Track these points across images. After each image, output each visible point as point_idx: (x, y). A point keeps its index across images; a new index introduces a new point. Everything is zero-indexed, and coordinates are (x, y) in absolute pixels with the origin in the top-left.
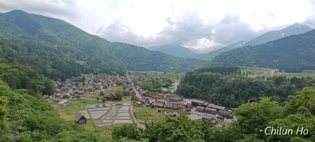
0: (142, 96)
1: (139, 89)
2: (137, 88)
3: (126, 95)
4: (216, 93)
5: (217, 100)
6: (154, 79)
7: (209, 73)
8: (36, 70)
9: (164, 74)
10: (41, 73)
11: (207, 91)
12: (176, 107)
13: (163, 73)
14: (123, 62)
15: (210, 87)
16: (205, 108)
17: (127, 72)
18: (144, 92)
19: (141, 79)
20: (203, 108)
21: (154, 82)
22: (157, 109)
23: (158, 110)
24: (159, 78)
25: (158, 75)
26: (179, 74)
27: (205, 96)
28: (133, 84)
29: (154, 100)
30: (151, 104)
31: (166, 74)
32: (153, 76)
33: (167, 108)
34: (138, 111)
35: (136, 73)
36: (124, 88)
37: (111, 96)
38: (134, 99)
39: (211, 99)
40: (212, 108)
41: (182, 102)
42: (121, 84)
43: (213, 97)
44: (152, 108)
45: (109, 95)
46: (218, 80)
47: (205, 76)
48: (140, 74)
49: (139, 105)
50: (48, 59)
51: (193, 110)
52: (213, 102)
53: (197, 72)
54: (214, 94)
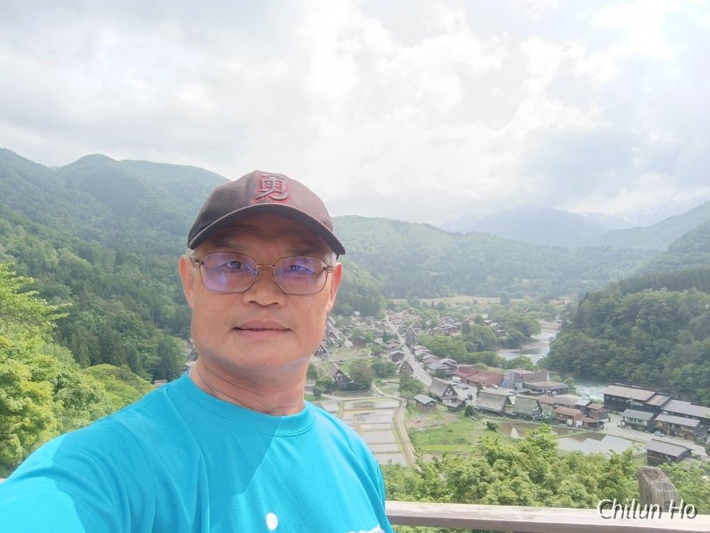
0: (433, 376)
1: (422, 355)
2: (418, 353)
3: (382, 376)
4: (694, 361)
5: (698, 386)
6: (468, 322)
7: (663, 294)
8: (134, 310)
9: (502, 304)
10: (147, 319)
11: (658, 355)
12: (548, 413)
13: (497, 300)
14: (372, 274)
15: (669, 341)
16: (655, 416)
17: (383, 302)
18: (438, 364)
19: (428, 323)
20: (650, 415)
21: (470, 331)
22: (485, 420)
23: (488, 424)
24: (485, 316)
25: (482, 308)
26: (553, 302)
27: (655, 373)
28: (402, 341)
29: (473, 390)
30: (464, 403)
31: (507, 302)
32: (464, 312)
33: (517, 416)
34: (423, 424)
35: (412, 305)
36: (377, 354)
37: (339, 378)
38: (409, 387)
39: (676, 384)
40: (682, 415)
41: (569, 396)
42: (367, 341)
43: (685, 375)
44: (466, 415)
45: (332, 377)
46: (697, 314)
47: (649, 304)
48: (424, 308)
49: (425, 408)
50: (165, 279)
51: (613, 424)
52: (684, 392)
53: (618, 291)
54: (688, 367)
